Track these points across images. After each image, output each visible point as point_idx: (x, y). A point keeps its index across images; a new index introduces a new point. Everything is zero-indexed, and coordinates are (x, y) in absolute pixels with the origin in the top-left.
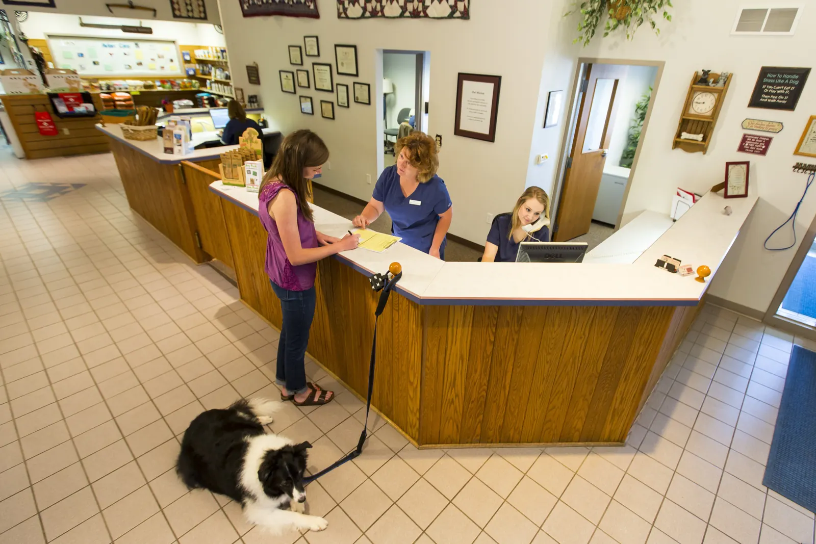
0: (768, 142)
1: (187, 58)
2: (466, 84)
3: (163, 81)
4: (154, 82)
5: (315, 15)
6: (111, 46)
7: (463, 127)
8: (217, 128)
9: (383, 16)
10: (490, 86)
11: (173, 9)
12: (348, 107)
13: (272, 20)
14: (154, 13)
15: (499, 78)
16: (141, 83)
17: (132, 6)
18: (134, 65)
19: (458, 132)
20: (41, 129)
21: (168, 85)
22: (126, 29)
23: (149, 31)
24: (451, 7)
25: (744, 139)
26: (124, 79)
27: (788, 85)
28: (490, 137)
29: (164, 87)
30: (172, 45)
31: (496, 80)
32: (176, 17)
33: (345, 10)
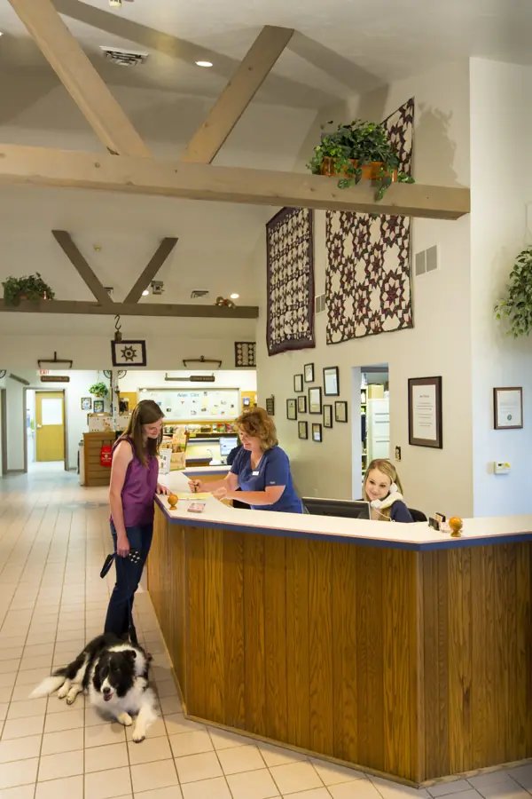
1: (247, 403)
2: (415, 388)
3: (219, 425)
4: (211, 425)
5: (312, 346)
6: (184, 396)
7: (416, 435)
8: (222, 455)
9: (355, 337)
10: (433, 388)
11: (237, 360)
12: (331, 427)
13: (286, 355)
14: (219, 364)
15: (440, 378)
16: (199, 426)
17: (202, 360)
18: (198, 411)
19: (412, 441)
20: (102, 461)
21: (222, 428)
22: (193, 379)
23: (212, 379)
24: (400, 319)
26: (188, 423)
28: (439, 444)
29: (219, 431)
30: (236, 393)
31: (438, 381)
32: (238, 366)
33: (331, 336)
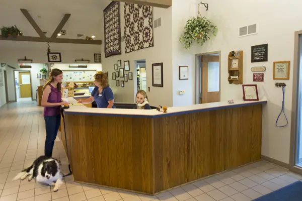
0: (262, 75)
2: (154, 67)
3: (89, 83)
4: (86, 83)
5: (120, 54)
6: (76, 73)
7: (154, 83)
9: (134, 50)
10: (160, 67)
11: (95, 60)
12: (127, 82)
13: (111, 57)
14: (89, 61)
17: (82, 60)
18: (82, 78)
19: (153, 85)
22: (79, 67)
24: (149, 43)
25: (254, 76)
26: (78, 82)
27: (262, 51)
28: (162, 85)
30: (95, 72)
31: (162, 64)
32: (96, 62)
33: (126, 50)
